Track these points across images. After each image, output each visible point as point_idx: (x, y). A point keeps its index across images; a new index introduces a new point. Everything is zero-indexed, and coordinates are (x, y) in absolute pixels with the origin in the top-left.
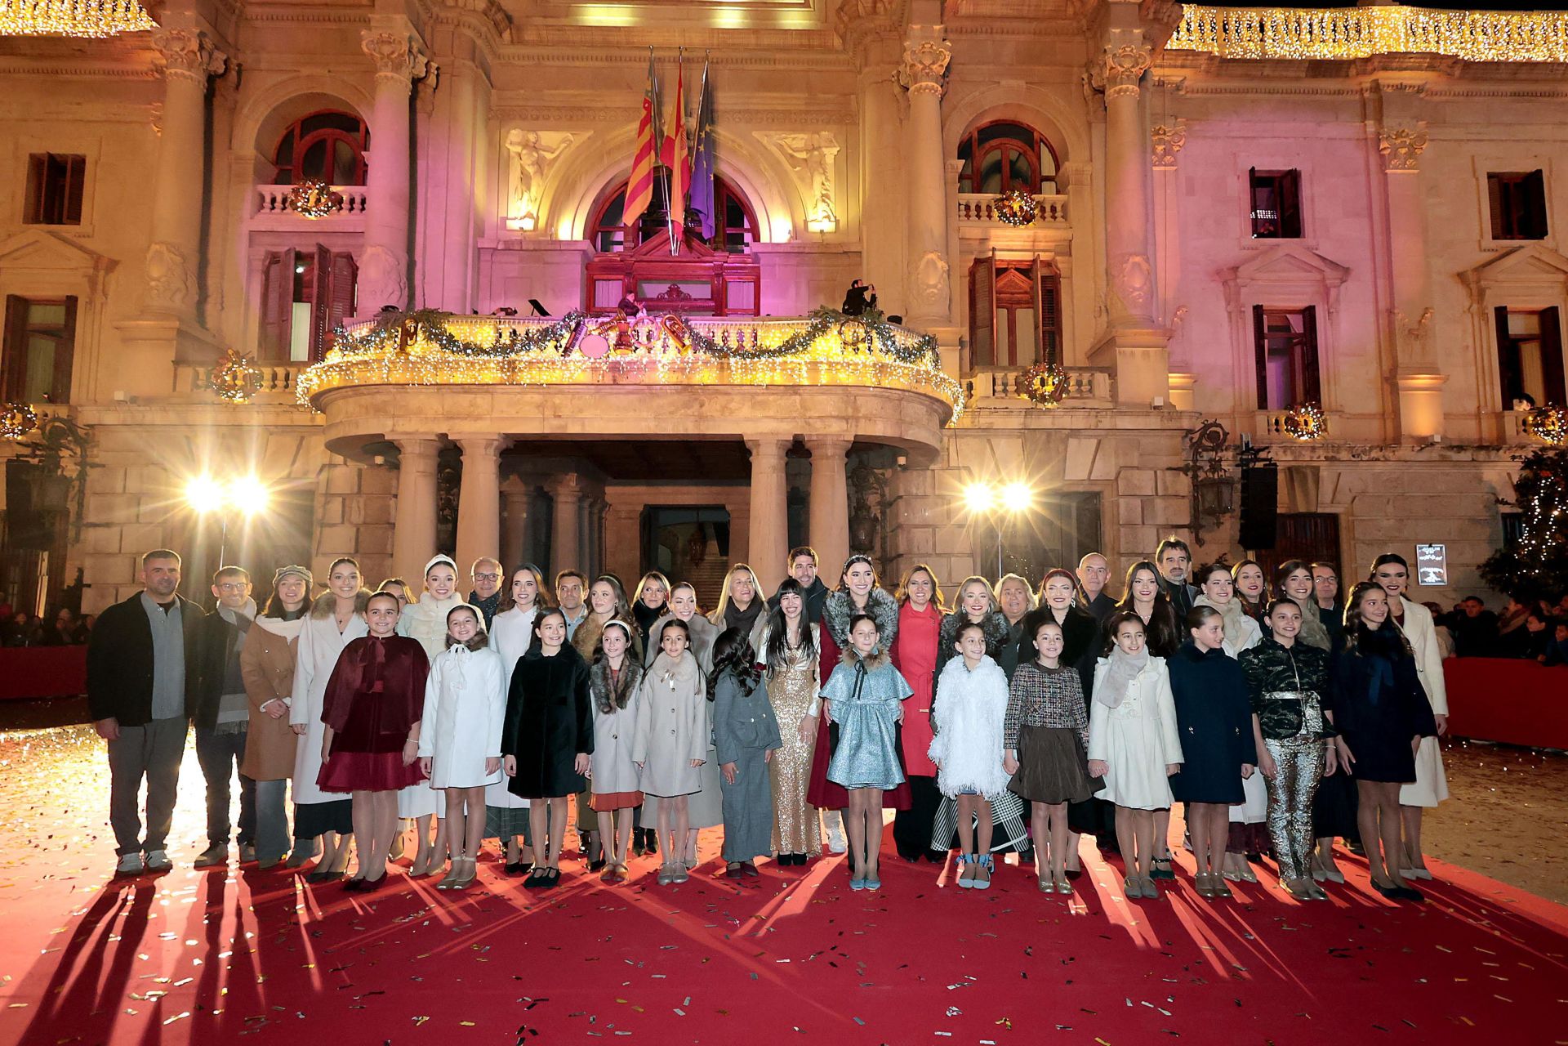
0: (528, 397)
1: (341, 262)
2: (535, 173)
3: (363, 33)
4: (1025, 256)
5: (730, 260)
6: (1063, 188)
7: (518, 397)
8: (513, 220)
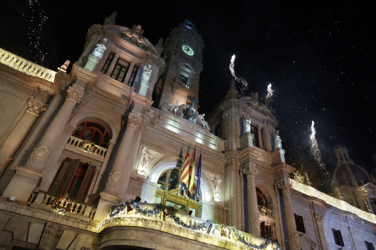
0: (197, 246)
1: (91, 168)
2: (148, 160)
3: (130, 113)
4: (266, 224)
5: (192, 202)
6: (272, 209)
7: (194, 245)
8: (140, 171)
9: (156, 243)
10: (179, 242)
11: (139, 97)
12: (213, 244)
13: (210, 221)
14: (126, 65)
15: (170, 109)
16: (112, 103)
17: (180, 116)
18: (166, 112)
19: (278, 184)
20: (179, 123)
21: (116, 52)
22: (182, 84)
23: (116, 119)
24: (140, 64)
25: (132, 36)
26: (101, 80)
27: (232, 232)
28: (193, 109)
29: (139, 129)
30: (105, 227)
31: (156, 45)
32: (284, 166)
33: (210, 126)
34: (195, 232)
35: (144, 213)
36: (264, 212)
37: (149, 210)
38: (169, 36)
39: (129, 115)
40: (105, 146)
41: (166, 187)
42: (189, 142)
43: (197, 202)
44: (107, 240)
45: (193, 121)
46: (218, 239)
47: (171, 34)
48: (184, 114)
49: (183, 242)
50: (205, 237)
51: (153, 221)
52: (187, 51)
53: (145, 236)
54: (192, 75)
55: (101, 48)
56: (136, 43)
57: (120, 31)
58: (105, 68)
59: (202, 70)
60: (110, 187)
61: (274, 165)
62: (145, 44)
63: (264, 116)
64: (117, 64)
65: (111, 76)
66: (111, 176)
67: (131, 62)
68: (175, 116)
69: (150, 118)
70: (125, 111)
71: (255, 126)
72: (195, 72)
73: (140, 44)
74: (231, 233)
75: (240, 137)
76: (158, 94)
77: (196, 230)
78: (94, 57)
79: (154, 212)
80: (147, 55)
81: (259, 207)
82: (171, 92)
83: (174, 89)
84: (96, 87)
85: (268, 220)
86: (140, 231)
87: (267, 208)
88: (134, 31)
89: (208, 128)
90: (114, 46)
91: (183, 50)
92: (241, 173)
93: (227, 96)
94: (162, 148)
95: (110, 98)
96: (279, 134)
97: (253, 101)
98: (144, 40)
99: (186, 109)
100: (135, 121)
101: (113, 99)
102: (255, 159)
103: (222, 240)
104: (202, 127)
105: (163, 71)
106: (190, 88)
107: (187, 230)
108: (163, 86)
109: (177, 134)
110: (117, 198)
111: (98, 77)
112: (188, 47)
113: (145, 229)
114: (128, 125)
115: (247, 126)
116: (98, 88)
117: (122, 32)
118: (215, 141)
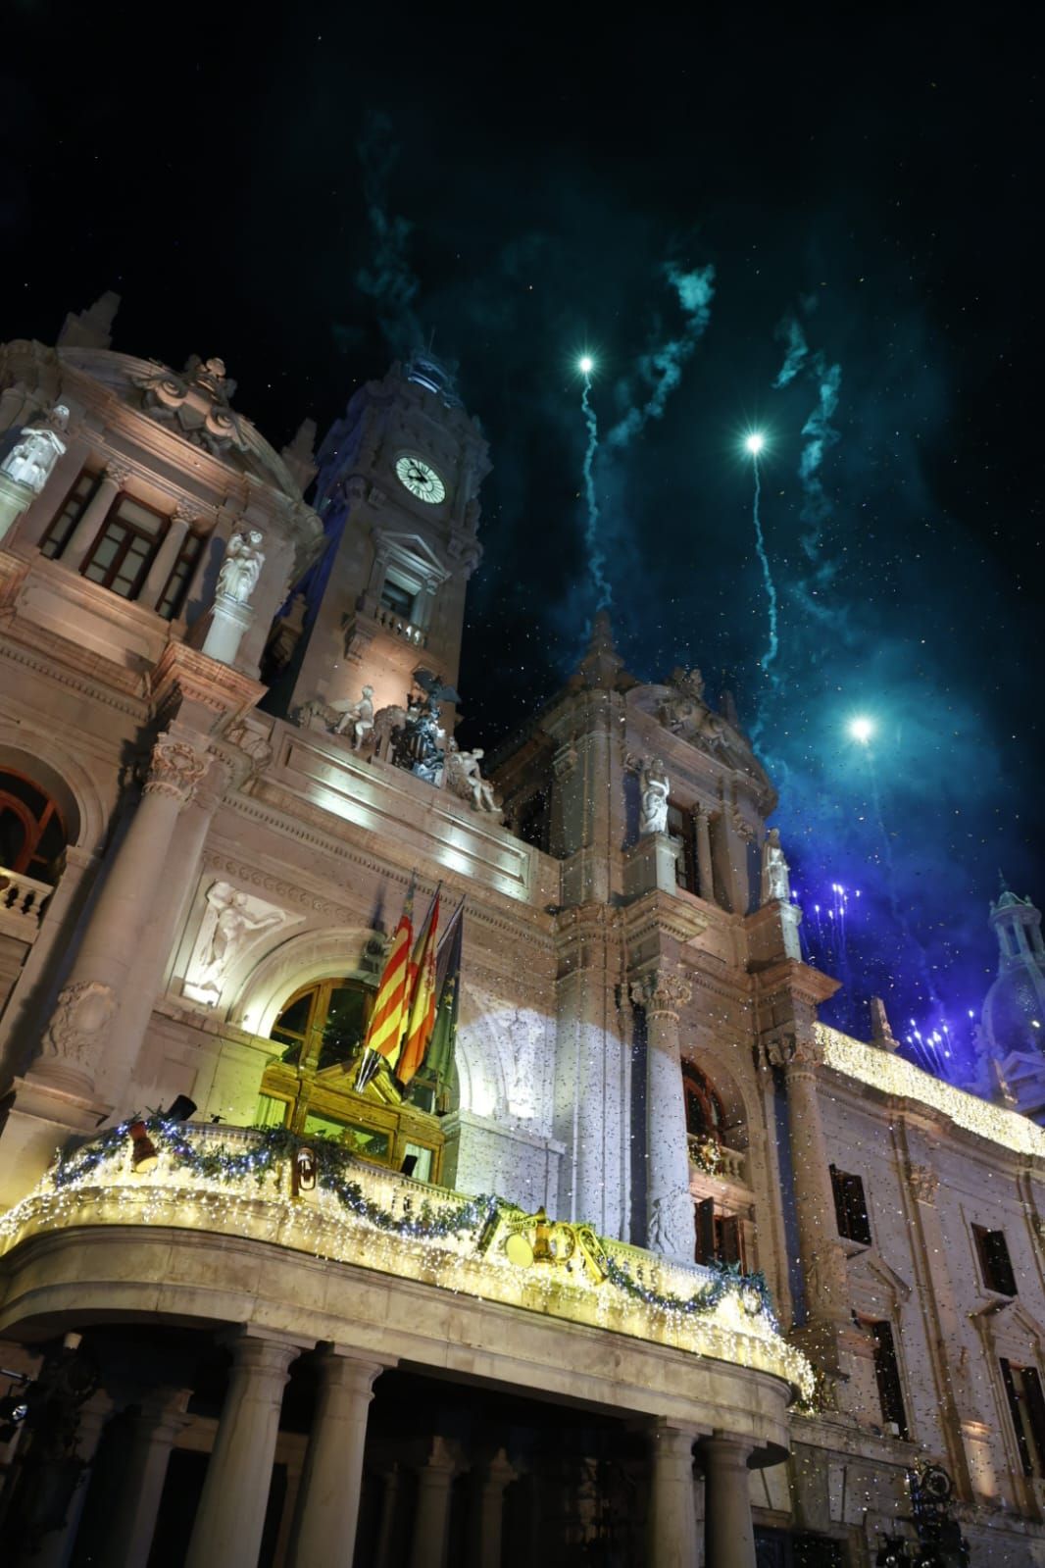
0: (431, 1306)
2: (232, 939)
3: (162, 735)
4: (717, 1210)
5: (417, 1118)
6: (741, 1147)
7: (421, 1301)
8: (195, 985)
9: (257, 1297)
10: (354, 1291)
11: (204, 666)
12: (502, 1298)
13: (489, 1200)
14: (151, 524)
15: (338, 725)
16: (84, 688)
17: (377, 754)
18: (318, 735)
19: (770, 1047)
20: (371, 782)
21: (108, 469)
22: (393, 619)
23: (97, 757)
24: (214, 526)
25: (184, 404)
26: (35, 587)
27: (581, 1247)
28: (432, 725)
29: (199, 803)
30: (28, 1233)
31: (285, 449)
32: (796, 970)
33: (501, 801)
34: (424, 1249)
35: (210, 1166)
36: (711, 1162)
37: (229, 1156)
38: (343, 415)
39: (156, 740)
40: (47, 873)
41: (307, 1056)
42: (415, 863)
43: (437, 1118)
44: (38, 1286)
45: (433, 779)
46: (521, 1276)
47: (351, 406)
48: (394, 747)
49: (373, 1289)
50: (468, 1269)
51: (246, 1203)
52: (416, 483)
53: (208, 1266)
54: (434, 584)
55: (41, 443)
56: (200, 436)
57: (130, 378)
58: (58, 534)
59: (475, 566)
60: (61, 1052)
61: (753, 968)
62: (237, 440)
63: (723, 766)
64: (112, 517)
65: (83, 570)
66: (67, 1004)
67: (176, 512)
68: (355, 755)
69: (251, 757)
70: (141, 723)
71: (684, 805)
72: (448, 575)
73: (215, 438)
74: (578, 1249)
75: (624, 850)
76: (287, 658)
77: (431, 1237)
78: (8, 483)
79: (252, 1165)
80: (246, 490)
81: (690, 1142)
82: (342, 654)
83: (356, 640)
84: (14, 614)
85: (726, 1196)
86: (188, 1244)
87: (724, 1145)
88: (193, 384)
89: (494, 809)
90: (101, 440)
91: (401, 478)
92: (624, 1001)
93: (577, 680)
94: (294, 887)
95: (75, 663)
96: (778, 842)
97: (681, 702)
98: (234, 422)
99: (403, 726)
100: (180, 770)
101: (89, 670)
102: (681, 943)
103: (540, 1277)
104: (467, 803)
105: (311, 559)
106: (425, 638)
107: (394, 1240)
108: (308, 622)
109: (364, 830)
110: (89, 1103)
111: (22, 571)
112: (420, 465)
113: (207, 1238)
114: (149, 785)
115: (654, 806)
116: (23, 619)
117: (140, 385)
118: (522, 864)
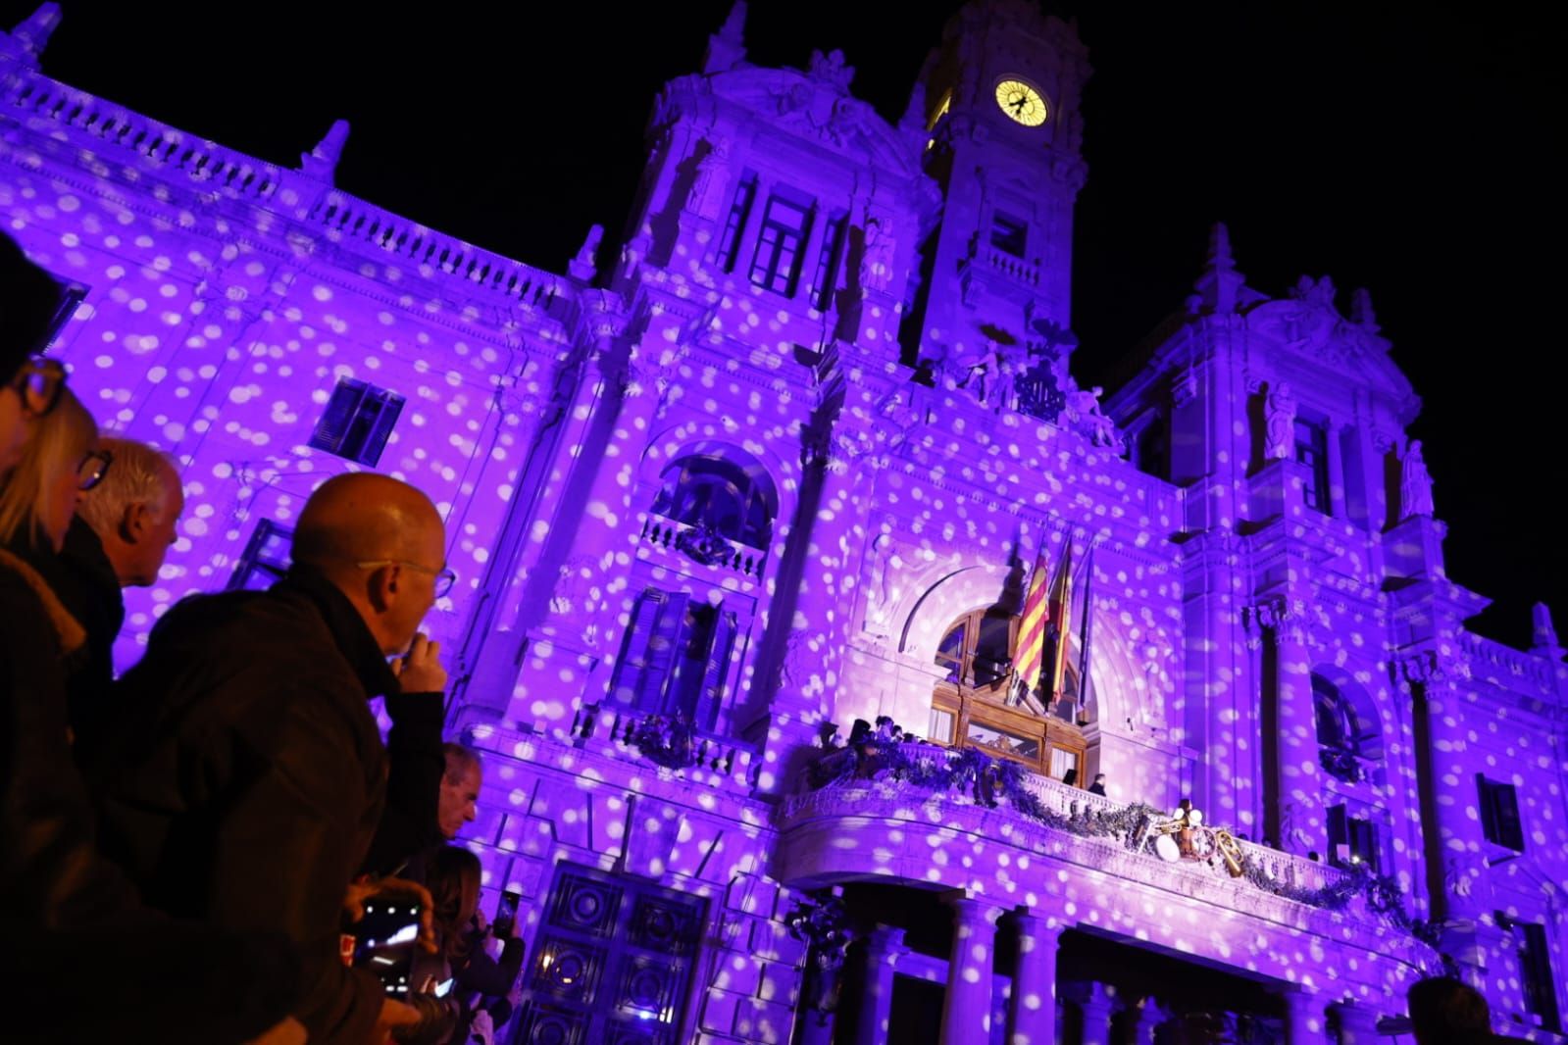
3: (834, 422)
4: (1350, 815)
5: (1062, 728)
6: (1376, 756)
8: (874, 622)
13: (1139, 807)
15: (967, 381)
16: (767, 385)
18: (950, 393)
19: (1408, 663)
21: (759, 178)
24: (850, 214)
27: (1220, 846)
28: (1052, 369)
32: (1439, 589)
39: (831, 426)
40: (758, 540)
41: (965, 677)
43: (1078, 728)
45: (1056, 421)
48: (1019, 395)
50: (1127, 860)
52: (1017, 107)
56: (829, 129)
58: (727, 246)
60: (795, 686)
61: (1390, 586)
62: (860, 127)
63: (1357, 377)
64: (767, 222)
65: (750, 277)
67: (817, 203)
69: (901, 427)
71: (1315, 419)
75: (1247, 477)
77: (1094, 836)
78: (694, 218)
80: (874, 175)
81: (1321, 752)
82: (959, 299)
83: (973, 285)
84: (712, 332)
88: (820, 81)
89: (1116, 443)
91: (1002, 105)
92: (1253, 623)
93: (1195, 303)
96: (1420, 456)
97: (1308, 315)
98: (858, 110)
99: (1025, 374)
103: (1186, 870)
104: (1090, 440)
107: (1066, 838)
112: (1019, 87)
114: (828, 464)
115: (1279, 431)
